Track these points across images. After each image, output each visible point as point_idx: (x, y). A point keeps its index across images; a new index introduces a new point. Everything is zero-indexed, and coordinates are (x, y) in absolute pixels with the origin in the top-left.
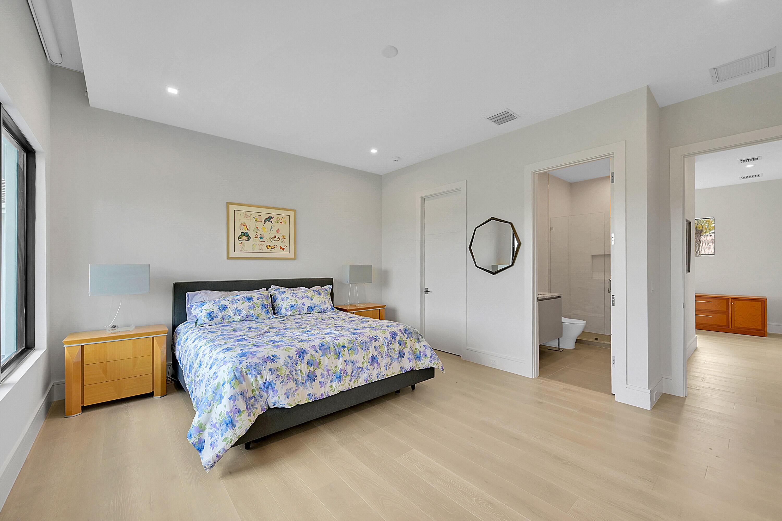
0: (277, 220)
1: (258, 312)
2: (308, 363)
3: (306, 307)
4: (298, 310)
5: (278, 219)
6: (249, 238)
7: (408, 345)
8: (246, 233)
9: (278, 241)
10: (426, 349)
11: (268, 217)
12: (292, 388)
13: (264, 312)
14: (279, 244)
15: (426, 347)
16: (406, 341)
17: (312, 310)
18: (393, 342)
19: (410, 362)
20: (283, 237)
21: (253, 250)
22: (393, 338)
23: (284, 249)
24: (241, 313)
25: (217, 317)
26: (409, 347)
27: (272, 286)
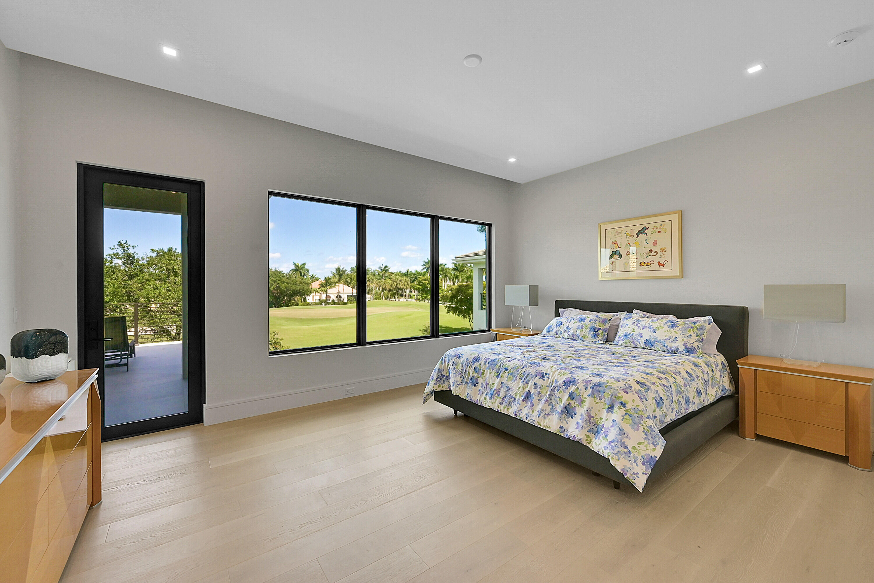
0: (653, 230)
1: (585, 333)
2: (475, 369)
3: (643, 340)
4: (632, 341)
5: (655, 228)
6: (620, 256)
7: (585, 405)
8: (617, 252)
9: (655, 256)
10: (612, 426)
11: (642, 229)
12: (458, 381)
13: (591, 335)
14: (657, 259)
15: (615, 423)
16: (585, 398)
17: (652, 345)
18: (561, 390)
19: (577, 428)
20: (663, 250)
21: (625, 270)
22: (564, 385)
23: (663, 265)
24: (569, 331)
25: (552, 331)
26: (585, 408)
27: (634, 310)
